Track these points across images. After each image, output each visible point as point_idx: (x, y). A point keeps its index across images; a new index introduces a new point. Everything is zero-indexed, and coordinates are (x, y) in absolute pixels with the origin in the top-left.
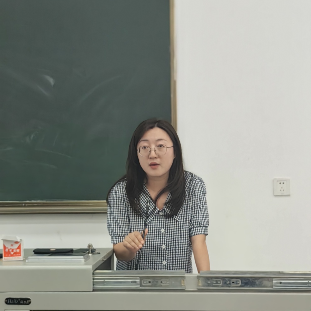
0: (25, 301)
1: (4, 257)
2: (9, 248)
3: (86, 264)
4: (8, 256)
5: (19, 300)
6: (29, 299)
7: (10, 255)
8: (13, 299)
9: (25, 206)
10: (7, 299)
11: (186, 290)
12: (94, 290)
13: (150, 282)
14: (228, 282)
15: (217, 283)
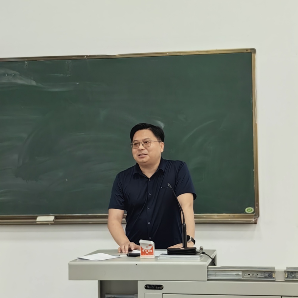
0: (159, 287)
1: (141, 256)
2: (145, 249)
3: (202, 261)
4: (144, 255)
5: (155, 286)
6: (162, 286)
7: (145, 254)
8: (150, 286)
10: (146, 285)
11: (276, 280)
12: (208, 280)
13: (249, 275)
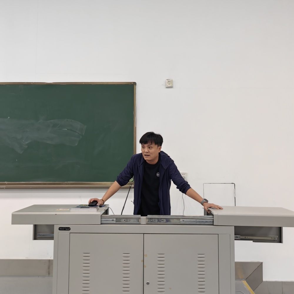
0: (68, 229)
3: (97, 212)
5: (65, 228)
6: (69, 228)
8: (62, 228)
9: (64, 184)
10: (60, 228)
11: (141, 224)
12: (101, 224)
13: (125, 220)
14: (160, 220)
15: (155, 221)
